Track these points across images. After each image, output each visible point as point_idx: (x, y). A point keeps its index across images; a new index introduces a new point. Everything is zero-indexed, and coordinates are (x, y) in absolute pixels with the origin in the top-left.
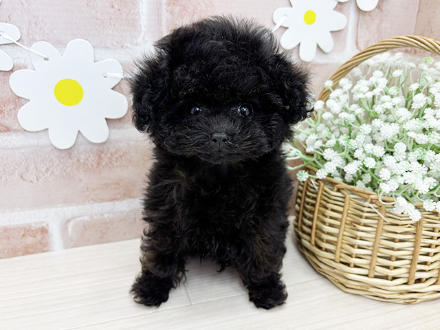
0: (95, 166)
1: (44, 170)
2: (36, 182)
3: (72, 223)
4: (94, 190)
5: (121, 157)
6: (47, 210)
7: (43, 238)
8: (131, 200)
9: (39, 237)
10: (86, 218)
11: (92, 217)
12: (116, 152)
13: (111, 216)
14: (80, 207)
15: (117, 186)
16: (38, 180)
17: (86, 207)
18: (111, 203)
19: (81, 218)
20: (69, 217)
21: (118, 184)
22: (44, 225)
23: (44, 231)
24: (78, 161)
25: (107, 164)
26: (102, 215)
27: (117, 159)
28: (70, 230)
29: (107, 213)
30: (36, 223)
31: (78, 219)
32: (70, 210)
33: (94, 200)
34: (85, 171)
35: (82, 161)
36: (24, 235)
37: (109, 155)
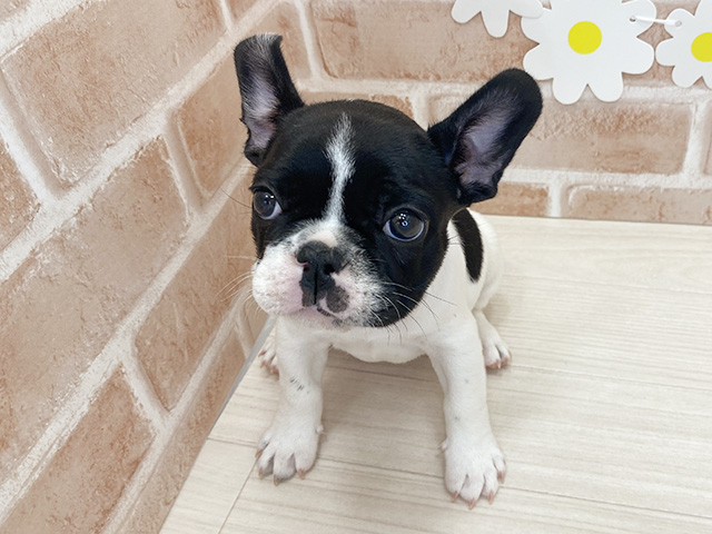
0: (613, 128)
1: (554, 126)
2: (543, 139)
3: (574, 191)
4: (607, 157)
5: (647, 121)
6: (550, 171)
7: (541, 201)
8: (651, 175)
9: (537, 199)
10: (591, 187)
11: (599, 188)
12: (642, 115)
13: (622, 189)
14: (587, 174)
15: (635, 156)
16: (545, 137)
17: (593, 175)
18: (625, 175)
19: (585, 187)
20: (573, 182)
21: (638, 154)
22: (544, 187)
23: (543, 193)
24: (594, 120)
25: (627, 128)
26: (611, 187)
27: (642, 124)
28: (571, 197)
29: (617, 185)
30: (536, 184)
31: (581, 188)
32: (575, 176)
33: (605, 169)
34: (600, 134)
35: (598, 121)
36: (522, 195)
37: (633, 118)
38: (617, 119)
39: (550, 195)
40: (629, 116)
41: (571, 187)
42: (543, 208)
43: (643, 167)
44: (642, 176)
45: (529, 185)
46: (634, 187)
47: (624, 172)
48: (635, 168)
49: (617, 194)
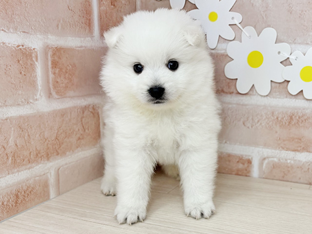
38: (289, 118)
39: (253, 163)
40: (295, 117)
41: (264, 159)
42: (249, 172)
43: (303, 148)
44: (303, 154)
45: (242, 155)
46: (299, 161)
47: (293, 151)
48: (299, 149)
49: (289, 165)
